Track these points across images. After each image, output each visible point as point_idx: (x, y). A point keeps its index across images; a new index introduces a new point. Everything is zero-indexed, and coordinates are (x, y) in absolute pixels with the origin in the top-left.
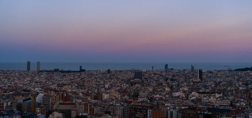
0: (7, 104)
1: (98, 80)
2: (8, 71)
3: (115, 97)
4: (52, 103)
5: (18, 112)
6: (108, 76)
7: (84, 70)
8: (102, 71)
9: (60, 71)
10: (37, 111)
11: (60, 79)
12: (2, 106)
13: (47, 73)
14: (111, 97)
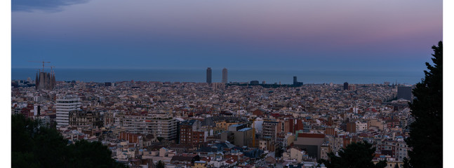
0: (209, 133)
1: (333, 99)
2: (176, 83)
3: (378, 127)
4: (278, 134)
5: (233, 146)
6: (346, 93)
7: (300, 84)
8: (331, 85)
9: (261, 85)
10: (261, 146)
11: (267, 98)
12: (201, 135)
13: (241, 87)
14: (371, 128)
